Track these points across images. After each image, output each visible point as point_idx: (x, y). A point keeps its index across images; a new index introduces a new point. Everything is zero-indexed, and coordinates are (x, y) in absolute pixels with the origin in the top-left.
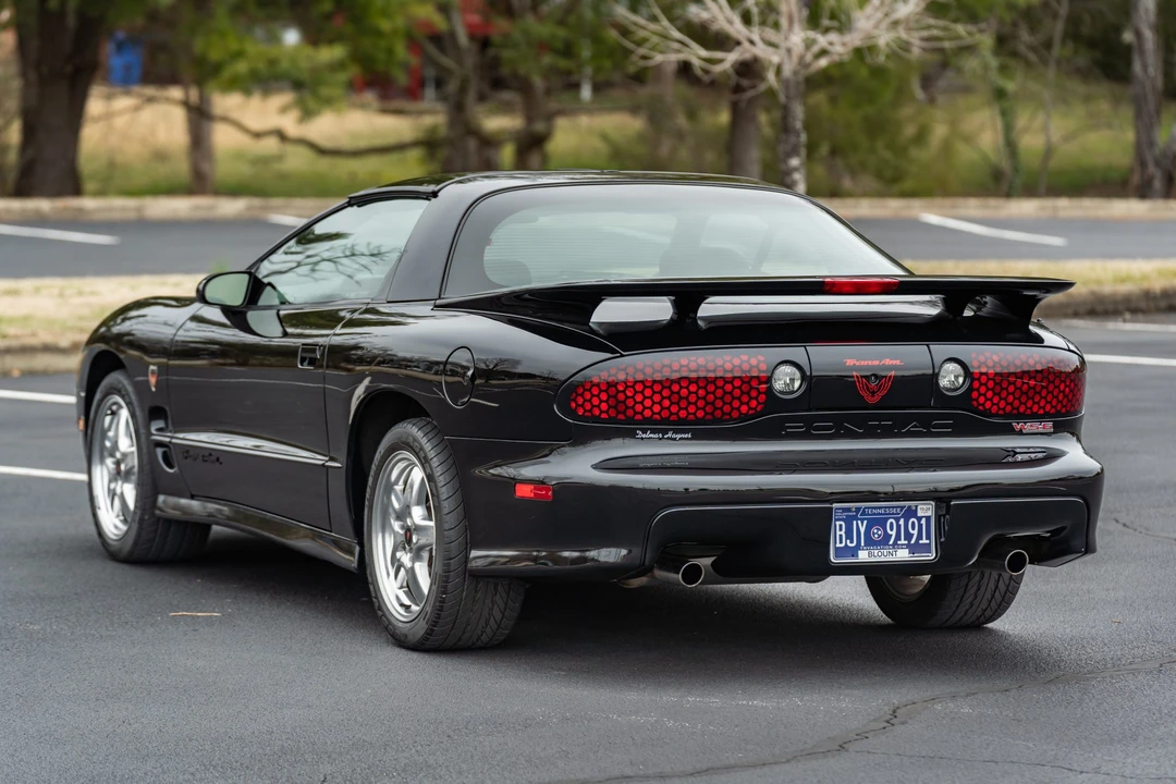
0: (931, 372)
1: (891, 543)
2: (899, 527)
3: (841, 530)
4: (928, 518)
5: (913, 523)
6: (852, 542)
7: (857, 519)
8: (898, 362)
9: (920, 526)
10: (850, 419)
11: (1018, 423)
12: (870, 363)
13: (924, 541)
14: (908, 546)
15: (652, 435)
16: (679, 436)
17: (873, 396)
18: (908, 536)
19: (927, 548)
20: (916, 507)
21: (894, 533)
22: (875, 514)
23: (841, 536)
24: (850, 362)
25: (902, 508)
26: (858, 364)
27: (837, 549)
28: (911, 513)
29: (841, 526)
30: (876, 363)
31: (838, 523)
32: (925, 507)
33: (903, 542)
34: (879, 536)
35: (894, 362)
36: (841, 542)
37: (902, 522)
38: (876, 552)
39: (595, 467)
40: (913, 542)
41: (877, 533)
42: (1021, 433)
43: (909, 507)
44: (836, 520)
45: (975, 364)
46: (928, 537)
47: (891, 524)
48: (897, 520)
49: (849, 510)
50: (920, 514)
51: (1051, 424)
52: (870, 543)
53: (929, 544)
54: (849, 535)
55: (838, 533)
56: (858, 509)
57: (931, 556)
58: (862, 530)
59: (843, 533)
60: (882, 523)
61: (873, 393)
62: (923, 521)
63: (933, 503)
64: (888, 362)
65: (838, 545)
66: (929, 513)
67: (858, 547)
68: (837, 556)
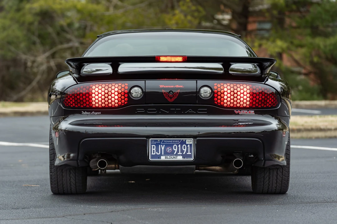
0: (195, 91)
1: (175, 153)
2: (178, 148)
3: (154, 148)
4: (191, 145)
5: (184, 146)
6: (158, 153)
7: (161, 144)
8: (182, 87)
9: (187, 148)
10: (164, 108)
11: (237, 111)
12: (170, 87)
13: (189, 153)
14: (182, 155)
15: (87, 113)
16: (96, 113)
17: (171, 99)
18: (182, 151)
19: (190, 156)
20: (186, 140)
21: (176, 150)
22: (168, 143)
23: (154, 150)
24: (161, 86)
25: (180, 140)
26: (165, 87)
27: (152, 155)
28: (183, 143)
29: (154, 147)
30: (172, 86)
31: (153, 146)
32: (189, 140)
33: (180, 153)
34: (170, 151)
35: (180, 86)
36: (154, 153)
37: (179, 146)
38: (168, 157)
39: (70, 124)
40: (184, 153)
41: (169, 150)
42: (238, 114)
43: (183, 140)
44: (152, 144)
45: (215, 87)
46: (191, 152)
47: (175, 146)
48: (178, 145)
49: (157, 141)
50: (187, 143)
51: (253, 111)
52: (166, 153)
53: (191, 155)
54: (157, 151)
55: (153, 149)
56: (161, 141)
57: (192, 159)
58: (163, 149)
59: (155, 149)
60: (171, 146)
61: (171, 98)
62: (189, 146)
63: (193, 139)
64: (177, 86)
65: (152, 154)
66: (191, 143)
67: (161, 155)
68: (152, 158)
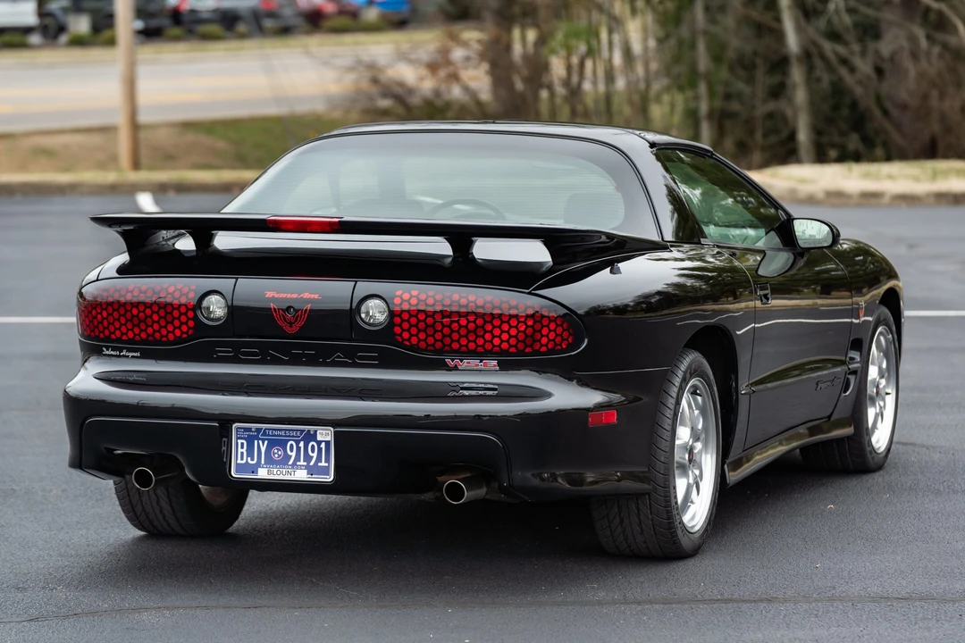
1: (291, 463)
2: (299, 449)
3: (242, 447)
4: (328, 443)
5: (313, 446)
6: (252, 459)
7: (259, 439)
8: (316, 296)
9: (320, 449)
10: (275, 347)
11: (453, 360)
12: (289, 296)
13: (323, 464)
14: (307, 467)
15: (112, 353)
16: (131, 354)
17: (291, 327)
18: (308, 458)
19: (325, 471)
20: (316, 431)
21: (293, 454)
22: (275, 436)
23: (242, 453)
24: (269, 294)
25: (302, 431)
26: (277, 296)
27: (237, 464)
28: (311, 437)
29: (242, 444)
30: (295, 296)
31: (240, 441)
32: (324, 432)
33: (302, 463)
34: (279, 456)
35: (312, 296)
36: (242, 459)
37: (302, 444)
38: (275, 470)
40: (312, 464)
41: (277, 453)
43: (309, 431)
44: (238, 438)
45: (397, 301)
46: (327, 460)
47: (292, 445)
48: (298, 443)
49: (249, 430)
50: (319, 438)
51: (495, 362)
52: (270, 461)
53: (328, 468)
54: (250, 453)
55: (240, 450)
56: (258, 430)
57: (330, 478)
58: (263, 449)
59: (244, 450)
60: (283, 444)
61: (291, 324)
62: (323, 445)
63: (332, 429)
64: (306, 295)
65: (239, 461)
66: (328, 438)
67: (258, 465)
68: (237, 471)
